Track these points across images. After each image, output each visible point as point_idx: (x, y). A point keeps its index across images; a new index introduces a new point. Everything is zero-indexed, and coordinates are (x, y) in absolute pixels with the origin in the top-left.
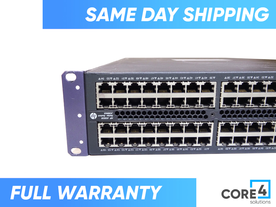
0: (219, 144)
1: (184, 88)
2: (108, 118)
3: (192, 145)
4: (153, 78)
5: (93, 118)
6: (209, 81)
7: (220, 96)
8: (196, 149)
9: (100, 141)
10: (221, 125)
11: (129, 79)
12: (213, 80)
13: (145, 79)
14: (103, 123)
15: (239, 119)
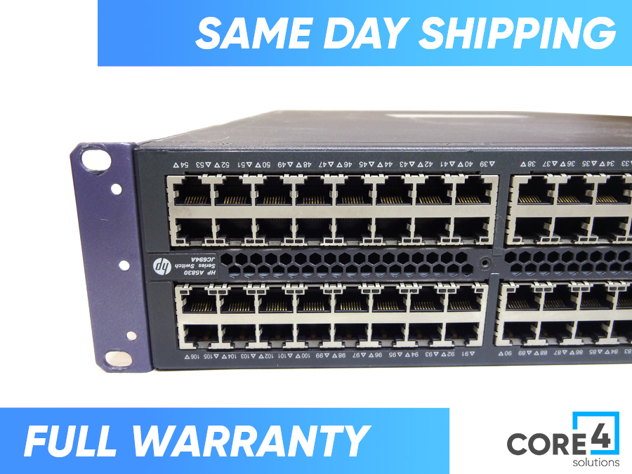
0: (501, 341)
1: (409, 192)
2: (202, 273)
3: (429, 344)
4: (325, 164)
5: (161, 272)
6: (478, 173)
7: (508, 214)
8: (440, 353)
9: (182, 334)
10: (508, 290)
11: (258, 166)
12: (490, 171)
13: (302, 165)
14: (190, 284)
15: (556, 276)
